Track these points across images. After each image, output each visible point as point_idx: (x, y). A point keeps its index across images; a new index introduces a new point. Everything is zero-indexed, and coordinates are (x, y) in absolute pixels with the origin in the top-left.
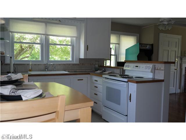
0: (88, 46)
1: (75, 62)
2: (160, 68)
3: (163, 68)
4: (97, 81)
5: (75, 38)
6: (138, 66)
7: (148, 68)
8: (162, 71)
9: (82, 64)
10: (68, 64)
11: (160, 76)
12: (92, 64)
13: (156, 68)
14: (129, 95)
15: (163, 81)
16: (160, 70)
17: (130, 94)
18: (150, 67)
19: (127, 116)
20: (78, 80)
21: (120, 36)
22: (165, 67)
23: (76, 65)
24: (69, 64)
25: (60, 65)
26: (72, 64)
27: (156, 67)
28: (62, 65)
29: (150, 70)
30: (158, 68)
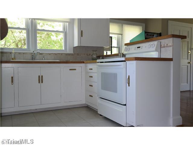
0: (82, 31)
1: (68, 52)
2: (167, 45)
3: (170, 44)
4: (92, 69)
5: (68, 23)
6: (140, 47)
7: (152, 46)
8: (169, 47)
9: (77, 54)
10: (59, 54)
11: (168, 54)
12: (89, 54)
13: (163, 46)
14: (127, 77)
15: (171, 60)
16: (167, 47)
17: (129, 76)
18: (155, 45)
19: (125, 105)
20: (70, 70)
21: (122, 26)
22: (173, 42)
23: (69, 55)
24: (62, 54)
25: (50, 54)
26: (64, 54)
27: (161, 44)
28: (52, 54)
29: (154, 49)
30: (164, 45)
